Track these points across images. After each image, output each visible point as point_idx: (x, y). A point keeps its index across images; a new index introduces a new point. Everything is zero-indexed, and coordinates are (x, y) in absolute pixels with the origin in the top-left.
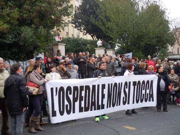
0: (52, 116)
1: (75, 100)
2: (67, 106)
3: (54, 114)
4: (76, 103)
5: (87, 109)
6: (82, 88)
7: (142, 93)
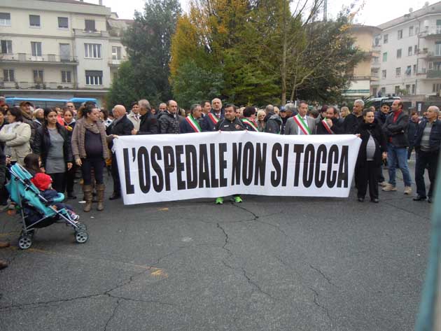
0: (127, 193)
1: (169, 169)
2: (154, 178)
3: (130, 189)
4: (171, 174)
5: (192, 185)
6: (179, 148)
7: (321, 169)
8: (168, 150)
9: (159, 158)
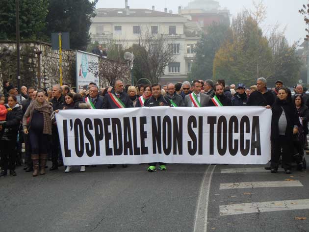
1: (99, 138)
3: (68, 154)
5: (118, 152)
6: (107, 121)
7: (234, 138)
8: (97, 121)
9: (91, 128)
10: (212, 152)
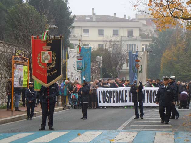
1: (111, 97)
2: (107, 99)
3: (100, 102)
5: (117, 102)
6: (114, 92)
8: (111, 92)
9: (108, 94)
10: (148, 102)
